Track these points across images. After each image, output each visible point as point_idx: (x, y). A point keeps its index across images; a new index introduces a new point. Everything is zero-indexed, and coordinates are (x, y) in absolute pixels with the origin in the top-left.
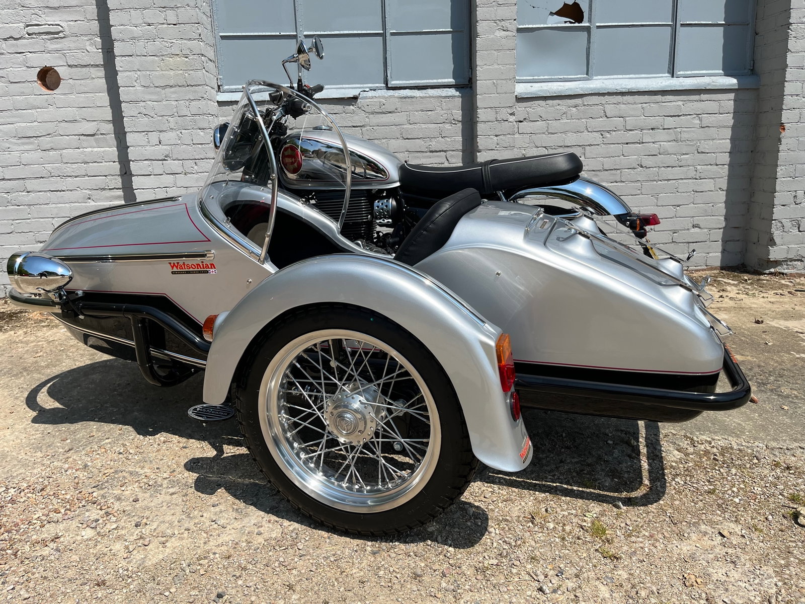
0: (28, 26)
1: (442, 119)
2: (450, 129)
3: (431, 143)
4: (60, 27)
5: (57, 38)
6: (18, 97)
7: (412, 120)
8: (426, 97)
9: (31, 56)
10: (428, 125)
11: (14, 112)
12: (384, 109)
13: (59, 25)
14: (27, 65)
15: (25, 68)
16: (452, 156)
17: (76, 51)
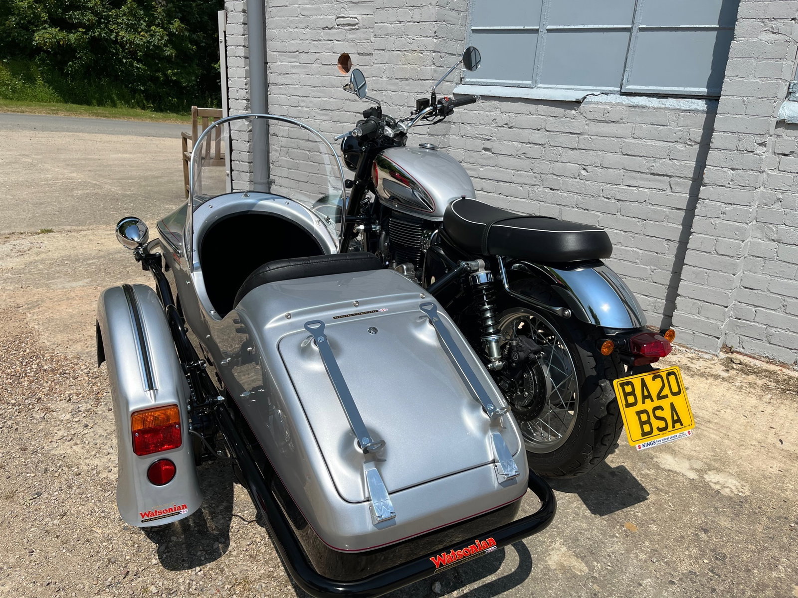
0: (338, 18)
1: (674, 137)
2: (682, 151)
3: (654, 164)
4: (356, 20)
5: (354, 29)
6: (325, 77)
7: (638, 133)
8: (660, 108)
9: (337, 44)
10: (656, 142)
11: (321, 88)
12: (608, 117)
13: (356, 18)
14: (333, 51)
15: (331, 53)
16: (678, 184)
17: (364, 41)
